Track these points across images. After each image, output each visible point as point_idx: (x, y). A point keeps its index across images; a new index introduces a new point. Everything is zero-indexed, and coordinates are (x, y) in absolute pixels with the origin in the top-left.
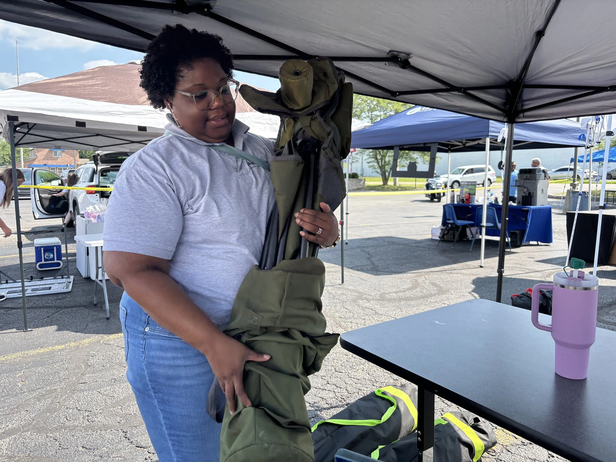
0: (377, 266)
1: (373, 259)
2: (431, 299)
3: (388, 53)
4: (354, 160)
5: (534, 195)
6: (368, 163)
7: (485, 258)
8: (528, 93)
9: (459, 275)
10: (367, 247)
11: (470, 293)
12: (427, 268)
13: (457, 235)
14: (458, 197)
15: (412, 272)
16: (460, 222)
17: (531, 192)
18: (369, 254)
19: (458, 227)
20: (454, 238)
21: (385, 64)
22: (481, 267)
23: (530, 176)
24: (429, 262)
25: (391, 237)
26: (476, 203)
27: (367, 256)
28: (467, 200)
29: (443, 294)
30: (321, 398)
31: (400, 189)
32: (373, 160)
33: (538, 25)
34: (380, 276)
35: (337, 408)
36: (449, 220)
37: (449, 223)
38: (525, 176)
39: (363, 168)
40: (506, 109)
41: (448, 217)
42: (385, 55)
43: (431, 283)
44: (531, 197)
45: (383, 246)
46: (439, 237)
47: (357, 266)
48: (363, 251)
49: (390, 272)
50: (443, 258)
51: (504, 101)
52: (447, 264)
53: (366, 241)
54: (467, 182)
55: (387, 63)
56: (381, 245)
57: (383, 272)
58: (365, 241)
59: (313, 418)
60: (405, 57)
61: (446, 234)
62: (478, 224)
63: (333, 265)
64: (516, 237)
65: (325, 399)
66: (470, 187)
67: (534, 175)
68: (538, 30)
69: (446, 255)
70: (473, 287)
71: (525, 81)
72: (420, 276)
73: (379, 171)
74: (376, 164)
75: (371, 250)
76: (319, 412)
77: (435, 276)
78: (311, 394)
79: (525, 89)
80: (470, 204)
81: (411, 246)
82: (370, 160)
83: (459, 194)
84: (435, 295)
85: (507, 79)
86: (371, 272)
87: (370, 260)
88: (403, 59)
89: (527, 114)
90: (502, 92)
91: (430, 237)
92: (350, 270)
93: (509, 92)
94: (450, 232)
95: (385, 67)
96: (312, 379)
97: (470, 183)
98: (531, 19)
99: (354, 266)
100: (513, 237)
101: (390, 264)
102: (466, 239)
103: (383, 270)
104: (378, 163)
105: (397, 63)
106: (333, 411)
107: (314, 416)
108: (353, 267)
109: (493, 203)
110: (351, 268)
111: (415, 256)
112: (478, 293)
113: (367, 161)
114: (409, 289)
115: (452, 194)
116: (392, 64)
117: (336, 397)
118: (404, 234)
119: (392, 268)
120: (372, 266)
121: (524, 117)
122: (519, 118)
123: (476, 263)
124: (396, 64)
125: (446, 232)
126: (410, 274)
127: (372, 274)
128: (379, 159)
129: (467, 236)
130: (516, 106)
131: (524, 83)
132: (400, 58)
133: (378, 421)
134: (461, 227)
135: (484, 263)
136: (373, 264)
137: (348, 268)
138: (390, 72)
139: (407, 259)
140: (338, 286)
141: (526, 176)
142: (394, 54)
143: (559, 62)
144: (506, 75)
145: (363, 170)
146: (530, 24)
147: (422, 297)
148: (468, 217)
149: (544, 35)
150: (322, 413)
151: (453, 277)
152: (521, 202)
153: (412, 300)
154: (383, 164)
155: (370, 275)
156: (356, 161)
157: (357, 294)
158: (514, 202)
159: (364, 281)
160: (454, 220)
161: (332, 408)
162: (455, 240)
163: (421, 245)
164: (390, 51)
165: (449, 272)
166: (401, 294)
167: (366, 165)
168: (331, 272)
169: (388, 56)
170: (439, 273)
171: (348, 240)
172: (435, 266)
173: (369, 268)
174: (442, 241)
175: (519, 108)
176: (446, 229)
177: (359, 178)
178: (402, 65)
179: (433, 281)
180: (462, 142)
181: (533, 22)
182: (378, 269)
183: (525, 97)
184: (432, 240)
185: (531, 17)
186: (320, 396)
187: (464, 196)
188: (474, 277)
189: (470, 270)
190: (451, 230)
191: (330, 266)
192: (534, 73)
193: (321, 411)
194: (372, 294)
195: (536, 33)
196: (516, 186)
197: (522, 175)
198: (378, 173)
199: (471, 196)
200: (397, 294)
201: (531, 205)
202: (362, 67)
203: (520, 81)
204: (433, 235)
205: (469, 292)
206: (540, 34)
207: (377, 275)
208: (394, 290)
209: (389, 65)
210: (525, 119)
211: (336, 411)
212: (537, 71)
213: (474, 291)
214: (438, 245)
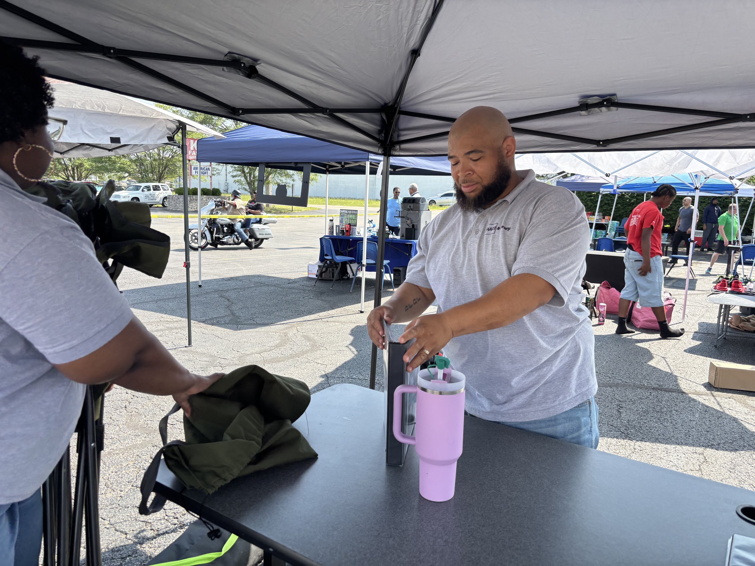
0: (238, 317)
1: (234, 308)
2: (302, 358)
3: (226, 55)
4: (215, 173)
5: (418, 228)
6: (234, 177)
7: (365, 301)
8: (405, 122)
9: (337, 324)
10: (227, 291)
11: (347, 347)
12: (301, 317)
13: (337, 272)
14: (337, 227)
15: (282, 322)
16: (339, 259)
17: (415, 224)
18: (228, 300)
19: (336, 264)
20: (333, 277)
21: (223, 70)
22: (362, 312)
23: (414, 207)
24: (303, 309)
25: (259, 276)
26: (357, 236)
27: (227, 303)
28: (347, 231)
29: (316, 351)
30: (144, 522)
31: (273, 211)
32: (239, 173)
33: (413, 43)
34: (242, 331)
35: (167, 535)
36: (327, 255)
37: (328, 260)
38: (408, 206)
39: (227, 182)
40: (381, 139)
41: (325, 253)
42: (221, 58)
43: (304, 336)
44: (415, 230)
45: (248, 288)
46: (317, 276)
47: (212, 319)
48: (221, 296)
49: (254, 324)
50: (319, 302)
51: (379, 128)
52: (324, 310)
53: (227, 282)
54: (348, 210)
55: (225, 68)
56: (246, 287)
57: (246, 324)
58: (225, 282)
59: (129, 556)
60: (250, 62)
61: (324, 272)
62: (359, 261)
63: (180, 318)
64: (400, 275)
65: (150, 523)
66: (351, 216)
67: (417, 205)
68: (413, 48)
69: (323, 298)
70: (352, 338)
71: (401, 106)
72: (291, 327)
73: (247, 187)
74: (243, 179)
75: (232, 295)
76: (138, 547)
77: (308, 326)
78: (129, 519)
79: (401, 115)
80: (351, 236)
81: (283, 288)
82: (235, 173)
83: (338, 224)
84: (307, 352)
85: (382, 103)
86: (229, 325)
87: (230, 309)
88: (247, 65)
89: (404, 146)
90: (376, 116)
91: (306, 275)
92: (202, 324)
93: (384, 118)
94: (329, 270)
95: (223, 73)
96: (134, 494)
97: (350, 212)
98: (405, 36)
99: (207, 318)
100: (396, 274)
101: (255, 313)
102: (346, 278)
103: (246, 322)
104: (246, 178)
105: (240, 70)
106: (160, 540)
107: (130, 553)
108: (206, 320)
109: (376, 235)
110: (203, 322)
111: (286, 301)
112: (355, 347)
113: (231, 174)
114: (277, 346)
115: (331, 224)
116: (233, 70)
117: (166, 518)
118: (276, 272)
119: (258, 319)
120: (231, 317)
121: (401, 150)
122: (396, 150)
123: (356, 307)
124: (238, 70)
125: (324, 269)
126: (280, 325)
127: (230, 329)
128: (247, 173)
129: (348, 273)
130: (392, 135)
131: (400, 108)
132: (243, 63)
133: (217, 554)
134: (340, 264)
135: (365, 307)
136: (233, 314)
137: (200, 322)
138: (231, 81)
139: (277, 306)
140: (183, 349)
141: (410, 206)
142: (234, 57)
143: (438, 87)
144: (380, 97)
145: (227, 185)
146: (404, 41)
147: (292, 356)
148: (349, 251)
149: (419, 55)
150: (144, 546)
151: (330, 326)
152: (405, 235)
153: (279, 361)
154: (252, 179)
155: (228, 330)
156: (218, 173)
157: (207, 359)
158: (397, 235)
159: (219, 340)
160: (332, 257)
161: (159, 535)
162: (334, 279)
163: (295, 285)
164: (229, 53)
165: (326, 320)
166: (265, 354)
167: (231, 180)
168: (176, 328)
169: (226, 59)
170: (314, 322)
171: (202, 281)
172: (310, 313)
173: (227, 319)
174: (320, 280)
175: (395, 139)
176: (324, 266)
177: (222, 195)
178: (247, 72)
179: (305, 334)
180: (340, 163)
181: (408, 39)
182: (239, 322)
183: (402, 125)
184: (309, 279)
185: (406, 34)
186: (142, 520)
187: (344, 226)
188: (353, 326)
189: (349, 317)
190: (329, 267)
191: (174, 320)
192: (411, 98)
193: (141, 544)
194: (229, 357)
195: (410, 52)
196: (399, 217)
197: (406, 204)
198: (246, 190)
199: (351, 227)
200: (261, 354)
201: (414, 239)
202: (190, 71)
203: (396, 106)
204: (310, 272)
205: (346, 345)
206: (415, 53)
207: (238, 329)
208: (257, 349)
209: (229, 72)
210: (401, 152)
211: (164, 539)
212: (414, 96)
213: (351, 344)
214: (315, 285)
